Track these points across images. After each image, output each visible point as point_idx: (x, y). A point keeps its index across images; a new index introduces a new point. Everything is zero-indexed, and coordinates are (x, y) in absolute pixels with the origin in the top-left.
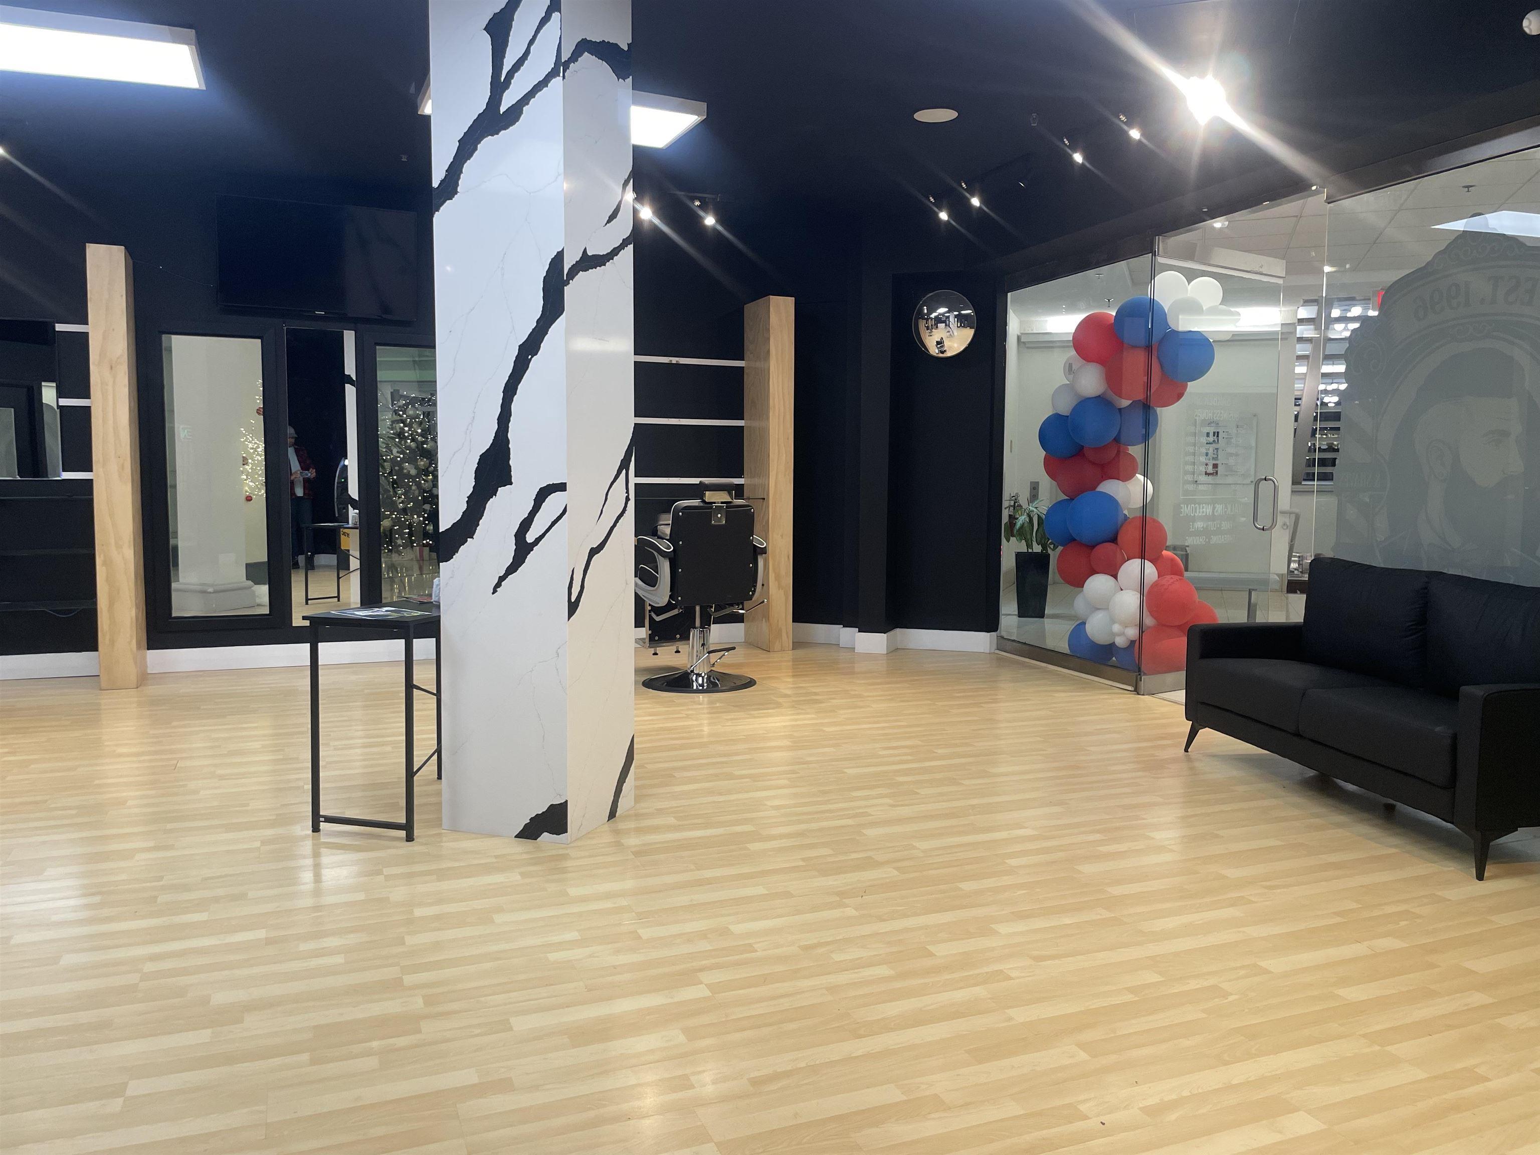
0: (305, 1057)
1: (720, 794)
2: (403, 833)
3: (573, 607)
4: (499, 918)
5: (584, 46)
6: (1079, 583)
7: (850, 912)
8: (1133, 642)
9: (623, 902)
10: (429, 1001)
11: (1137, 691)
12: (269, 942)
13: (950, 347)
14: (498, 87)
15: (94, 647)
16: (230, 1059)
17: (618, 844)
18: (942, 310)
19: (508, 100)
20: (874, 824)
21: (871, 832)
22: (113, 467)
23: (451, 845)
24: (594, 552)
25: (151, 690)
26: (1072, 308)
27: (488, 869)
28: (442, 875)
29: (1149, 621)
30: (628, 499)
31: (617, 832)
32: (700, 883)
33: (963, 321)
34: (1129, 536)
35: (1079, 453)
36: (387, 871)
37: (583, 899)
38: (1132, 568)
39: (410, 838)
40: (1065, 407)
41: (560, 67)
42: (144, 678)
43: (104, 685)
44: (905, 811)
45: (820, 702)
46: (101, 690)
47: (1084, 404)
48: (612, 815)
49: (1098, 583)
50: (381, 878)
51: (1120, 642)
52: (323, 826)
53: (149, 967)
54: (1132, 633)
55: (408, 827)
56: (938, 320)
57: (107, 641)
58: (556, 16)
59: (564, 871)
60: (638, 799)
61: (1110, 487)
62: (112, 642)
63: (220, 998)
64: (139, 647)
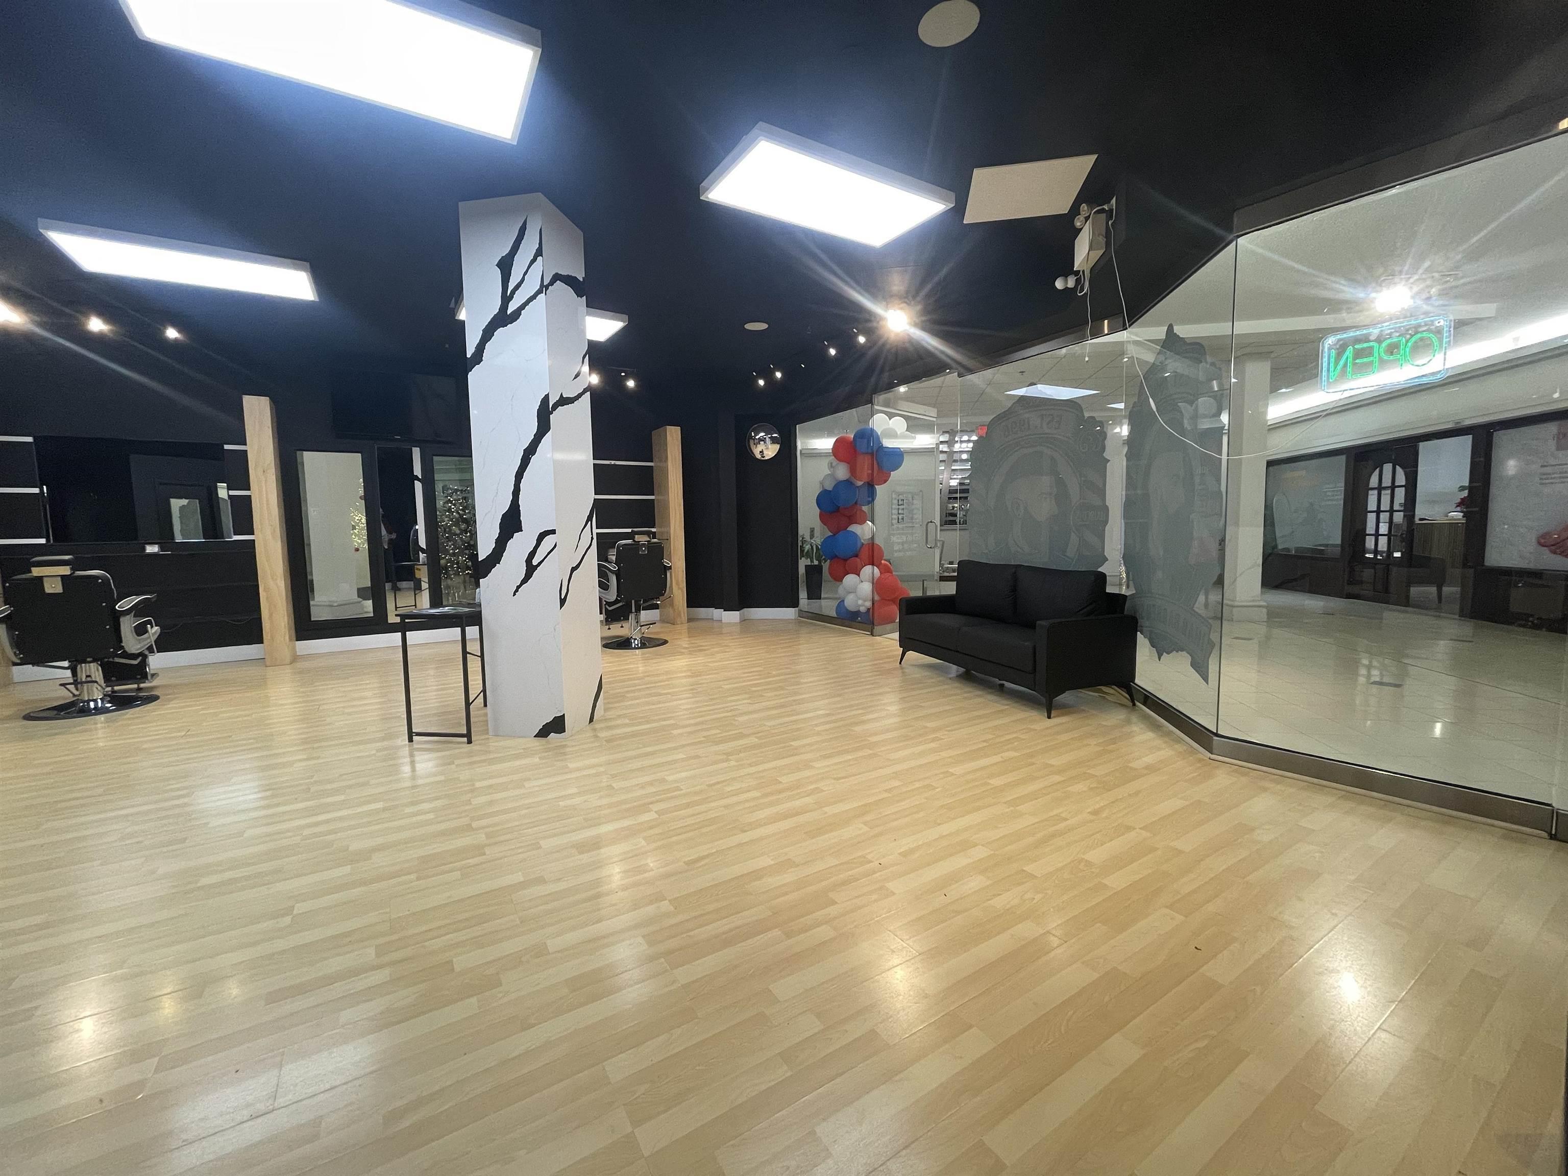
0: (413, 876)
1: (654, 704)
2: (465, 739)
3: (563, 602)
4: (527, 784)
5: (557, 278)
6: (839, 579)
7: (733, 763)
8: (869, 609)
9: (602, 769)
10: (488, 836)
11: (872, 635)
12: (384, 809)
13: (768, 455)
14: (506, 299)
15: (260, 641)
16: (364, 883)
17: (596, 736)
18: (762, 434)
19: (512, 307)
20: (742, 714)
21: (741, 719)
22: (268, 532)
23: (496, 744)
24: (574, 569)
25: (298, 665)
26: (830, 435)
27: (517, 757)
28: (491, 762)
29: (877, 598)
30: (592, 538)
31: (595, 730)
32: (647, 755)
33: (774, 441)
34: (865, 554)
35: (837, 510)
36: (457, 762)
37: (578, 769)
38: (867, 570)
39: (470, 742)
40: (829, 486)
41: (543, 288)
42: (295, 658)
43: (268, 664)
44: (757, 706)
45: (705, 650)
46: (266, 666)
47: (839, 484)
48: (591, 720)
49: (850, 579)
50: (453, 766)
51: (863, 609)
52: (415, 738)
53: (306, 832)
54: (869, 604)
55: (468, 736)
56: (760, 440)
57: (269, 638)
58: (540, 258)
59: (565, 754)
60: (606, 710)
61: (854, 528)
62: (272, 638)
63: (355, 846)
64: (291, 640)
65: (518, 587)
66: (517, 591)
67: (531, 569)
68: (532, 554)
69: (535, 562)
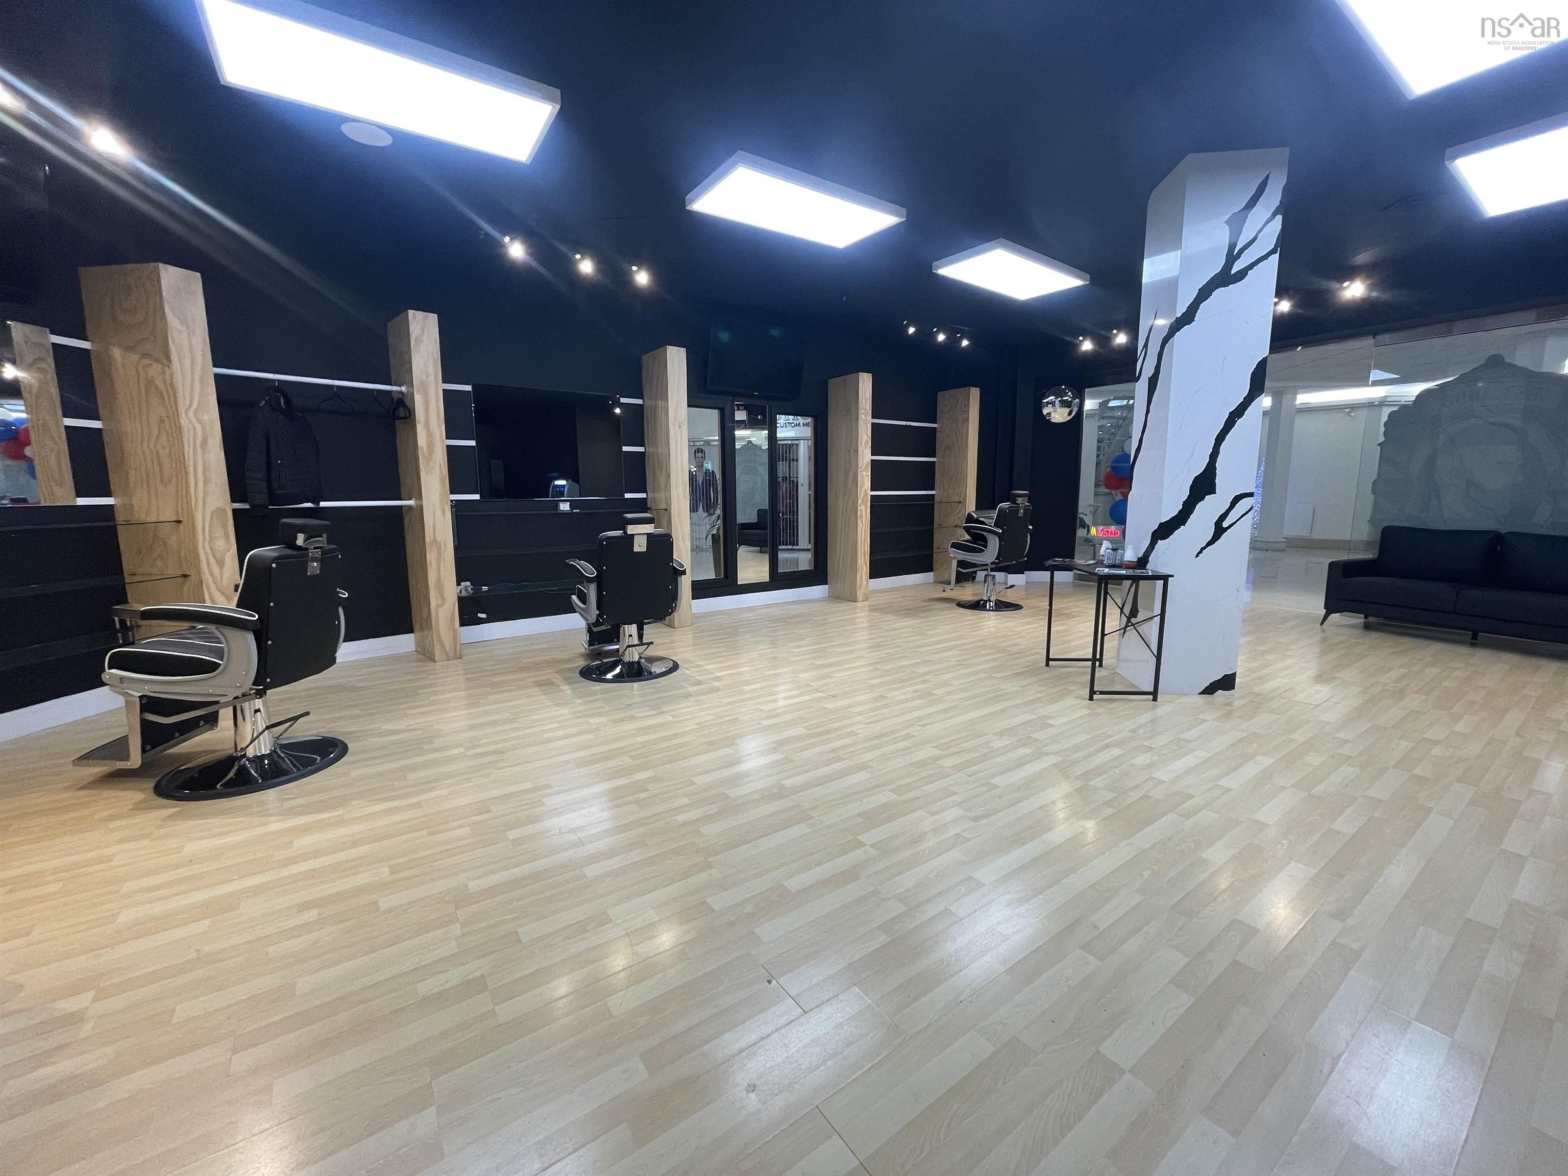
14: (1232, 258)
19: (1237, 267)
41: (1278, 248)
58: (1279, 217)
65: (1203, 549)
66: (1201, 552)
67: (1219, 531)
68: (1223, 517)
69: (1225, 524)
